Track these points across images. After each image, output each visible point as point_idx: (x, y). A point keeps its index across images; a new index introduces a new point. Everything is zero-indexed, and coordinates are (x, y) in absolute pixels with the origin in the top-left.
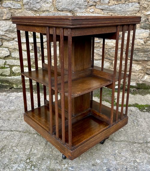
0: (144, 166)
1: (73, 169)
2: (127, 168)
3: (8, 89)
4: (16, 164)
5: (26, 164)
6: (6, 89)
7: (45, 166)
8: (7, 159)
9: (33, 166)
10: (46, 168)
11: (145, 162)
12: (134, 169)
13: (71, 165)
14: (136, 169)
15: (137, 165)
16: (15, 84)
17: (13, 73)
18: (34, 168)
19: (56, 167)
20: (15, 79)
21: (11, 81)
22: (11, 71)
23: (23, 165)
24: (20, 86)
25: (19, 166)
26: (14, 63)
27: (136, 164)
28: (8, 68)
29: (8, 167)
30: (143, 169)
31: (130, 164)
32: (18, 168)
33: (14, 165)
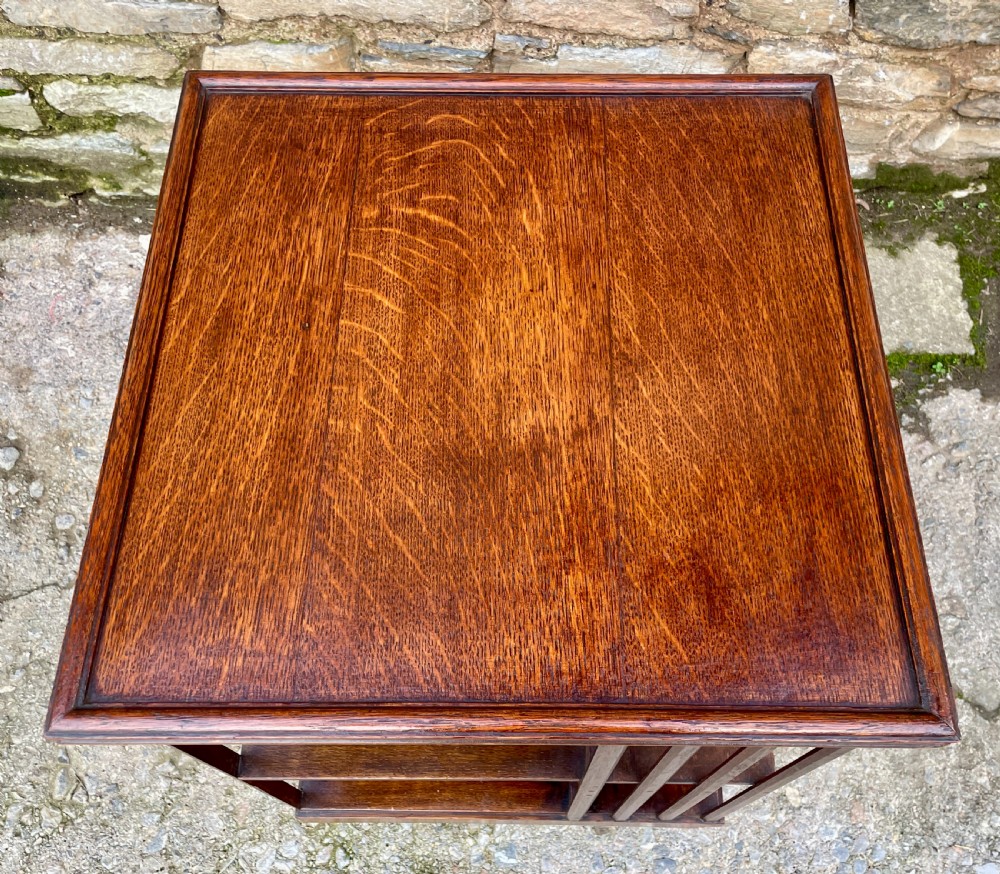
0: (816, 828)
1: (513, 861)
2: (739, 845)
3: (63, 200)
4: (264, 846)
5: (306, 839)
6: (47, 203)
7: (393, 847)
8: (215, 815)
9: (340, 853)
10: (397, 860)
11: (824, 806)
12: (772, 843)
13: (502, 833)
14: (778, 842)
15: (784, 819)
16: (100, 177)
17: (60, 115)
18: (347, 862)
19: (440, 852)
20: (85, 151)
21: (65, 161)
22: (40, 106)
23: (295, 850)
24: (135, 185)
25: (279, 856)
26: (48, 65)
27: (782, 815)
28: (14, 92)
29: (232, 859)
30: (808, 843)
31: (757, 816)
32: (280, 866)
33: (257, 850)
